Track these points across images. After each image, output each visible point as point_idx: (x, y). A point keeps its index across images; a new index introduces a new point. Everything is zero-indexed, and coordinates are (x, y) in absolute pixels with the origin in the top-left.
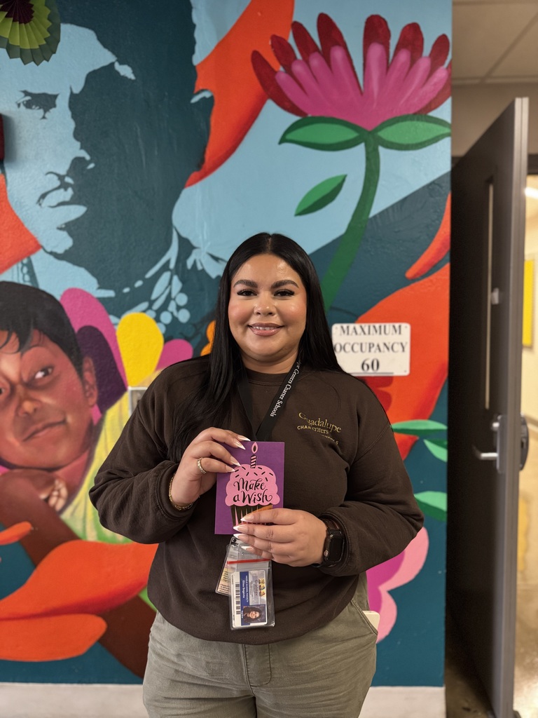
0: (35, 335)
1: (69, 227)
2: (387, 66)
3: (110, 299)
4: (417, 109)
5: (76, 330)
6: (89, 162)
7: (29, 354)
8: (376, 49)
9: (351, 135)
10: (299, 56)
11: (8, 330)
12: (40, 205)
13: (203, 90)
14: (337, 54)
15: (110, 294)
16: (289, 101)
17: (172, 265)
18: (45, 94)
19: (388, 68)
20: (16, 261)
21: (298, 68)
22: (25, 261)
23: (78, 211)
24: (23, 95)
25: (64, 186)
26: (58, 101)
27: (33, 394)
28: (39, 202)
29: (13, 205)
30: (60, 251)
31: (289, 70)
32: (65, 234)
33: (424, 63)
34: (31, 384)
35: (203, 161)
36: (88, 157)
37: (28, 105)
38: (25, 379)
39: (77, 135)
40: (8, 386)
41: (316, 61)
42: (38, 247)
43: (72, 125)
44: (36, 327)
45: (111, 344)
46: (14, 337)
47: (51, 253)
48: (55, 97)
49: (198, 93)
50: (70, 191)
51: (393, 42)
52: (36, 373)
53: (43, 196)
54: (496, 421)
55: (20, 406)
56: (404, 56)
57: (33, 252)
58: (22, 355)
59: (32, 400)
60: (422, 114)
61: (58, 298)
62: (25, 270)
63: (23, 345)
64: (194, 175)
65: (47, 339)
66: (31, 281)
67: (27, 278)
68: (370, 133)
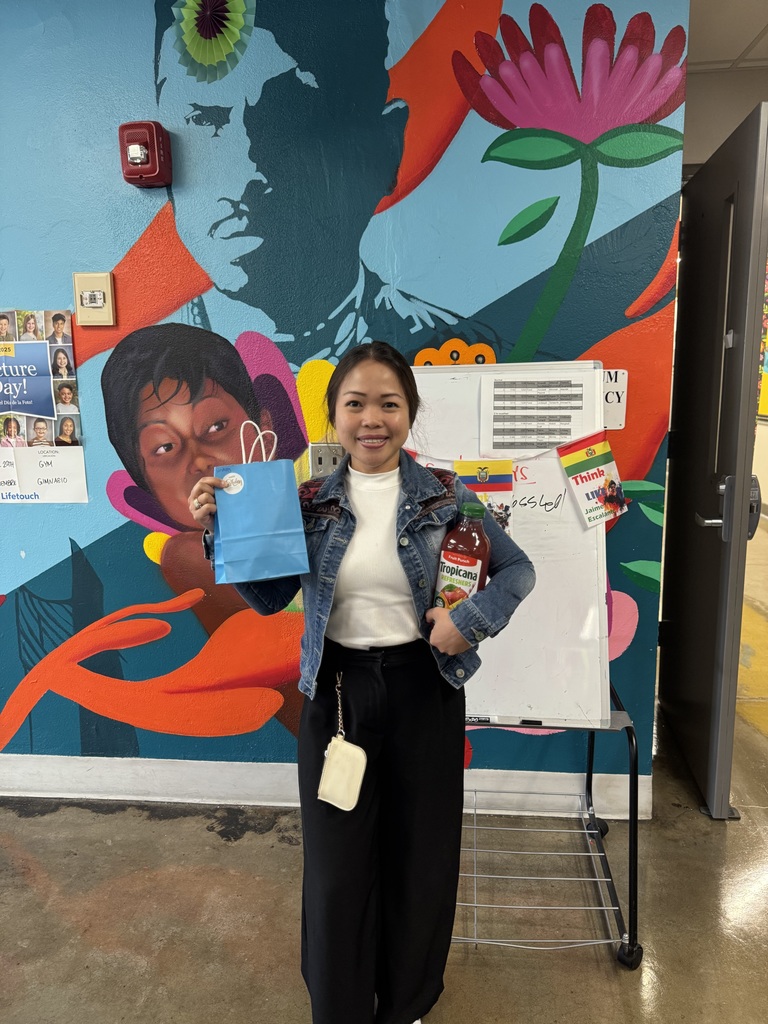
0: (208, 385)
1: (244, 262)
2: (611, 65)
3: (289, 343)
4: (644, 118)
5: (253, 380)
6: (267, 186)
7: (201, 405)
8: (598, 46)
9: (566, 149)
10: (507, 57)
11: (178, 378)
12: (212, 236)
13: (395, 100)
14: (552, 52)
15: (290, 338)
16: (495, 111)
17: (357, 306)
18: (217, 107)
19: (611, 68)
20: (186, 301)
21: (506, 71)
22: (196, 300)
23: (254, 243)
24: (192, 109)
25: (238, 214)
26: (231, 116)
27: (206, 449)
28: (211, 233)
29: (182, 237)
30: (235, 289)
31: (495, 75)
32: (240, 269)
33: (654, 61)
34: (204, 439)
35: (395, 182)
36: (265, 181)
37: (198, 121)
38: (198, 433)
39: (252, 155)
40: (179, 441)
41: (527, 62)
42: (211, 284)
43: (247, 143)
44: (208, 376)
45: (290, 396)
46: (184, 386)
47: (224, 291)
48: (229, 110)
49: (390, 103)
50: (245, 220)
51: (619, 37)
52: (209, 428)
53: (216, 226)
54: (724, 483)
55: (192, 462)
56: (631, 54)
57: (204, 291)
58: (194, 406)
59: (205, 456)
60: (650, 122)
61: (233, 343)
62: (196, 311)
63: (195, 395)
64: (385, 199)
65: (221, 389)
66: (202, 324)
67: (198, 320)
68: (588, 147)
